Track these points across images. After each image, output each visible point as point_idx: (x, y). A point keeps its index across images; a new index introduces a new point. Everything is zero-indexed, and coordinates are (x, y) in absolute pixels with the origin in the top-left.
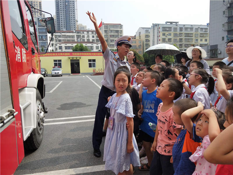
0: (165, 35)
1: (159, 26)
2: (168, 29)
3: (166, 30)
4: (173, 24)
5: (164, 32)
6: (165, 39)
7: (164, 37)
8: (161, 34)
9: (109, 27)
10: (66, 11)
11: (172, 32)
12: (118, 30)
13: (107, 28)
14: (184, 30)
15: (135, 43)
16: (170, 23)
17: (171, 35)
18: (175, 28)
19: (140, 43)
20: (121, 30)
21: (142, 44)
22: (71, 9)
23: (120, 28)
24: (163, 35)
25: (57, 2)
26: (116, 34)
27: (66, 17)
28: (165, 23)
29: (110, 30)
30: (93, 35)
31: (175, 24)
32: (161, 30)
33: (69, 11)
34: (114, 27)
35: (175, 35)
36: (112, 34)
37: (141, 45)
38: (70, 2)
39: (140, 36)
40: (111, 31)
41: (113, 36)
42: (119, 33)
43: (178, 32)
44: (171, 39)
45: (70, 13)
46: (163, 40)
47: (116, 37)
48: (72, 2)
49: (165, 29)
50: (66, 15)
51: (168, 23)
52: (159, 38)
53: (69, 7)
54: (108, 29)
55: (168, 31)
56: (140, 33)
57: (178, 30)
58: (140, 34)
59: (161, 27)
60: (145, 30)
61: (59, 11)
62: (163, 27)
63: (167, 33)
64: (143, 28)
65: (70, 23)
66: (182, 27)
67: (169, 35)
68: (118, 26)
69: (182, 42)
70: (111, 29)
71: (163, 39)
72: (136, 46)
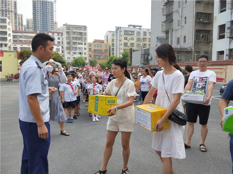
0: (127, 39)
1: (121, 29)
2: (130, 33)
3: (128, 34)
4: (137, 27)
5: (126, 36)
6: (127, 43)
7: (126, 41)
8: (123, 38)
9: (71, 29)
10: (43, 12)
11: (135, 37)
12: (81, 32)
13: (69, 30)
14: (148, 34)
15: (101, 47)
16: (133, 27)
17: (133, 40)
18: (138, 32)
19: (107, 47)
20: (85, 32)
21: (108, 48)
22: (49, 11)
23: (84, 30)
24: (125, 39)
25: (35, 2)
26: (80, 36)
27: (43, 18)
28: (128, 27)
29: (72, 32)
30: (59, 37)
31: (139, 27)
32: (123, 33)
33: (47, 13)
34: (77, 28)
35: (139, 40)
36: (75, 36)
37: (107, 50)
38: (48, 4)
39: (107, 40)
40: (74, 33)
41: (76, 38)
42: (83, 36)
43: (142, 36)
44: (133, 44)
45: (47, 15)
46: (125, 45)
47: (79, 40)
48: (49, 4)
49: (126, 32)
50: (43, 16)
51: (131, 27)
52: (121, 42)
53: (47, 9)
54: (71, 31)
55: (130, 35)
56: (107, 36)
57: (142, 34)
58: (107, 38)
59: (123, 31)
60: (112, 33)
61: (36, 12)
62: (125, 31)
63: (129, 37)
64: (110, 32)
65: (47, 25)
66: (146, 31)
67: (131, 40)
68: (82, 28)
69: (146, 47)
70: (74, 31)
71: (125, 43)
72: (101, 50)
